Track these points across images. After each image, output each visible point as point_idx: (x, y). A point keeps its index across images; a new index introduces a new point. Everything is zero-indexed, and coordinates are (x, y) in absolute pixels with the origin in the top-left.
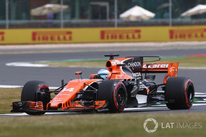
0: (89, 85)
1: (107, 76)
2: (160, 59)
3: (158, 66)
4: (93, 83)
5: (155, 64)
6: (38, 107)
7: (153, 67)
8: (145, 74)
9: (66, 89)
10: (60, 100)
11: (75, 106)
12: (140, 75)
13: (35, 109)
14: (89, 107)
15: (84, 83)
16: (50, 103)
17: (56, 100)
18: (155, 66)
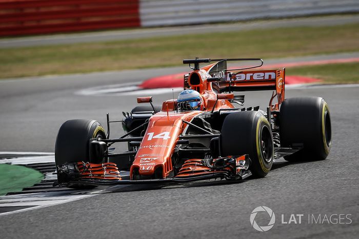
0: (190, 122)
2: (262, 63)
3: (248, 76)
4: (193, 119)
6: (108, 173)
7: (238, 80)
9: (154, 135)
10: (155, 159)
13: (104, 178)
15: (183, 121)
16: (134, 164)
17: (146, 159)
18: (243, 77)
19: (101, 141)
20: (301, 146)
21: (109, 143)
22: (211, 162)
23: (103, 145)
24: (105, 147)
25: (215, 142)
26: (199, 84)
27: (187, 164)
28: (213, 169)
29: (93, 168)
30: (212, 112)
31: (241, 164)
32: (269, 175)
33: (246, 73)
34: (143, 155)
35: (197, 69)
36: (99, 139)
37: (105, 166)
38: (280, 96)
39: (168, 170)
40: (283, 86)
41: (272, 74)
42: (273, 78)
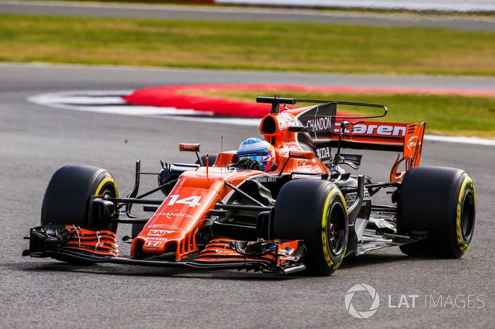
0: (237, 186)
1: (265, 157)
2: (386, 112)
3: (371, 128)
5: (362, 123)
6: (102, 246)
7: (355, 132)
8: (337, 149)
9: (177, 200)
10: (169, 232)
11: (214, 252)
12: (328, 153)
13: (96, 252)
15: (226, 184)
16: (138, 237)
17: (157, 231)
18: (362, 129)
19: (108, 200)
20: (424, 236)
21: (120, 204)
22: (244, 246)
23: (110, 206)
24: (114, 208)
25: (263, 218)
26: (273, 133)
27: (213, 244)
28: (244, 256)
29: (85, 235)
30: (280, 175)
31: (287, 252)
32: (336, 273)
33: (368, 124)
34: (155, 226)
35: (274, 112)
36: (106, 196)
37: (101, 234)
38: (411, 162)
39: (186, 250)
40: (419, 148)
41: (404, 129)
42: (403, 134)
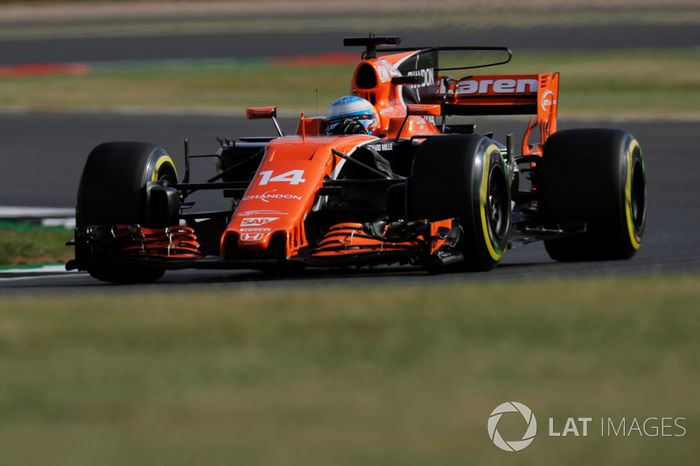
0: (349, 154)
2: (510, 56)
3: (484, 85)
4: (354, 149)
5: (470, 78)
6: (176, 247)
9: (273, 176)
10: (271, 219)
11: (338, 241)
13: (169, 256)
14: (391, 247)
15: (334, 152)
16: (229, 229)
18: (472, 87)
22: (381, 230)
26: (373, 87)
27: (335, 232)
29: (148, 236)
30: (397, 141)
34: (248, 213)
35: (370, 57)
36: (165, 182)
37: (171, 232)
38: (546, 128)
39: (296, 245)
40: (554, 108)
41: (531, 82)
42: (532, 90)
